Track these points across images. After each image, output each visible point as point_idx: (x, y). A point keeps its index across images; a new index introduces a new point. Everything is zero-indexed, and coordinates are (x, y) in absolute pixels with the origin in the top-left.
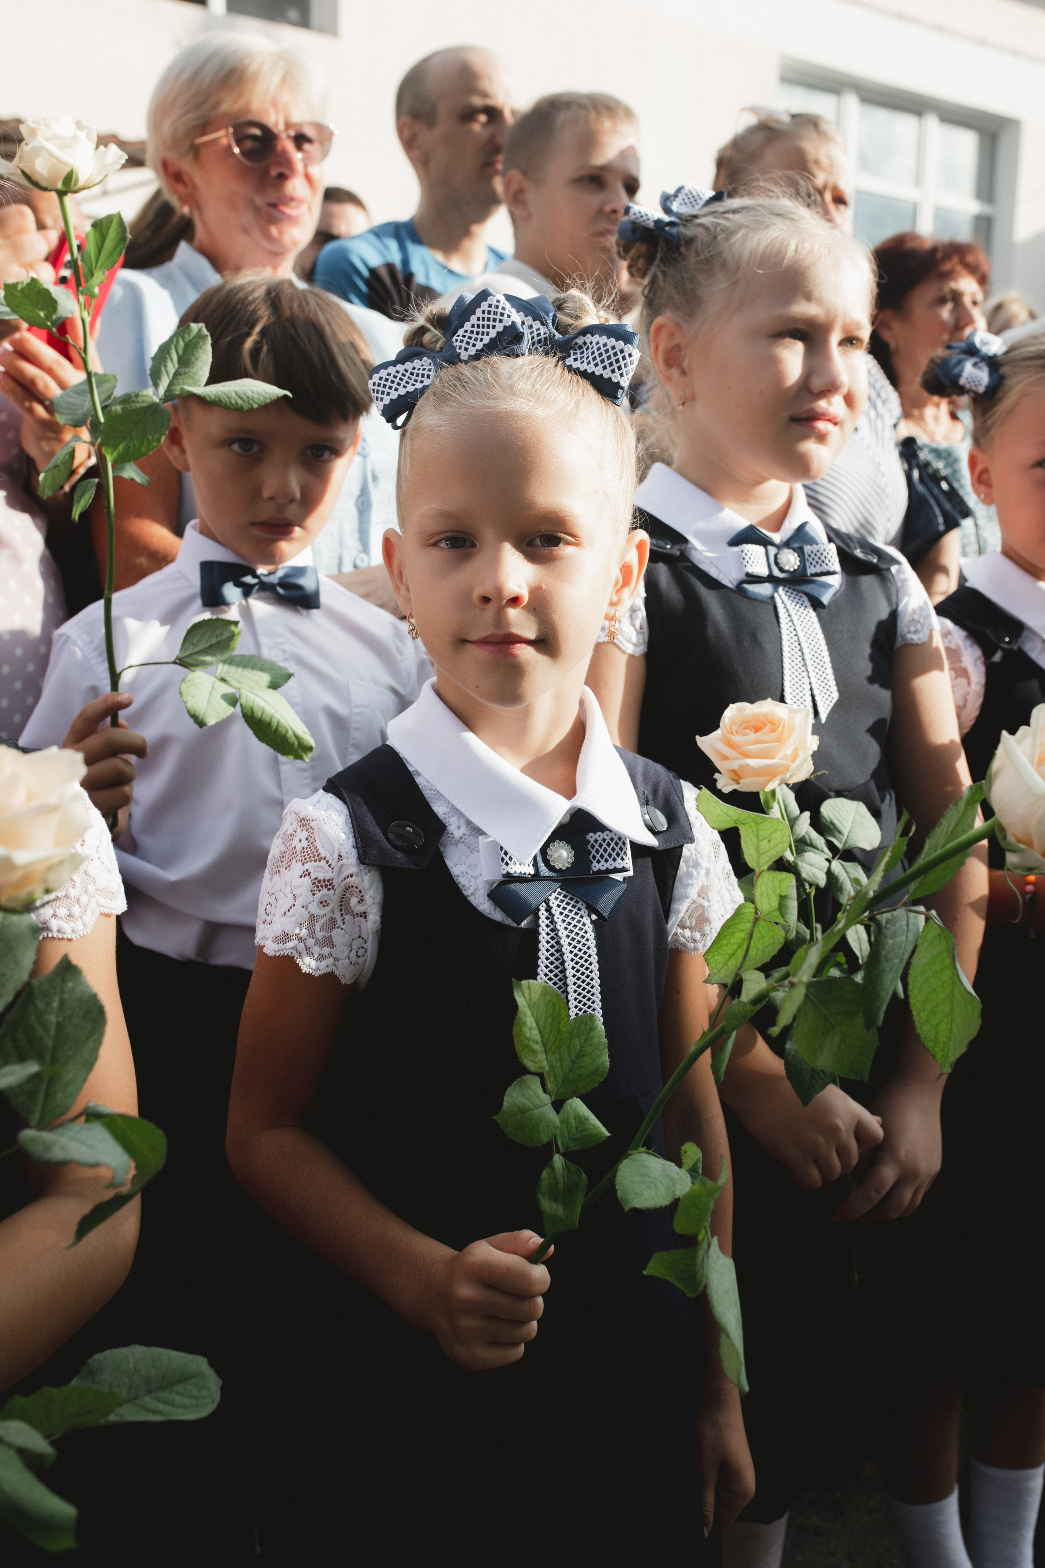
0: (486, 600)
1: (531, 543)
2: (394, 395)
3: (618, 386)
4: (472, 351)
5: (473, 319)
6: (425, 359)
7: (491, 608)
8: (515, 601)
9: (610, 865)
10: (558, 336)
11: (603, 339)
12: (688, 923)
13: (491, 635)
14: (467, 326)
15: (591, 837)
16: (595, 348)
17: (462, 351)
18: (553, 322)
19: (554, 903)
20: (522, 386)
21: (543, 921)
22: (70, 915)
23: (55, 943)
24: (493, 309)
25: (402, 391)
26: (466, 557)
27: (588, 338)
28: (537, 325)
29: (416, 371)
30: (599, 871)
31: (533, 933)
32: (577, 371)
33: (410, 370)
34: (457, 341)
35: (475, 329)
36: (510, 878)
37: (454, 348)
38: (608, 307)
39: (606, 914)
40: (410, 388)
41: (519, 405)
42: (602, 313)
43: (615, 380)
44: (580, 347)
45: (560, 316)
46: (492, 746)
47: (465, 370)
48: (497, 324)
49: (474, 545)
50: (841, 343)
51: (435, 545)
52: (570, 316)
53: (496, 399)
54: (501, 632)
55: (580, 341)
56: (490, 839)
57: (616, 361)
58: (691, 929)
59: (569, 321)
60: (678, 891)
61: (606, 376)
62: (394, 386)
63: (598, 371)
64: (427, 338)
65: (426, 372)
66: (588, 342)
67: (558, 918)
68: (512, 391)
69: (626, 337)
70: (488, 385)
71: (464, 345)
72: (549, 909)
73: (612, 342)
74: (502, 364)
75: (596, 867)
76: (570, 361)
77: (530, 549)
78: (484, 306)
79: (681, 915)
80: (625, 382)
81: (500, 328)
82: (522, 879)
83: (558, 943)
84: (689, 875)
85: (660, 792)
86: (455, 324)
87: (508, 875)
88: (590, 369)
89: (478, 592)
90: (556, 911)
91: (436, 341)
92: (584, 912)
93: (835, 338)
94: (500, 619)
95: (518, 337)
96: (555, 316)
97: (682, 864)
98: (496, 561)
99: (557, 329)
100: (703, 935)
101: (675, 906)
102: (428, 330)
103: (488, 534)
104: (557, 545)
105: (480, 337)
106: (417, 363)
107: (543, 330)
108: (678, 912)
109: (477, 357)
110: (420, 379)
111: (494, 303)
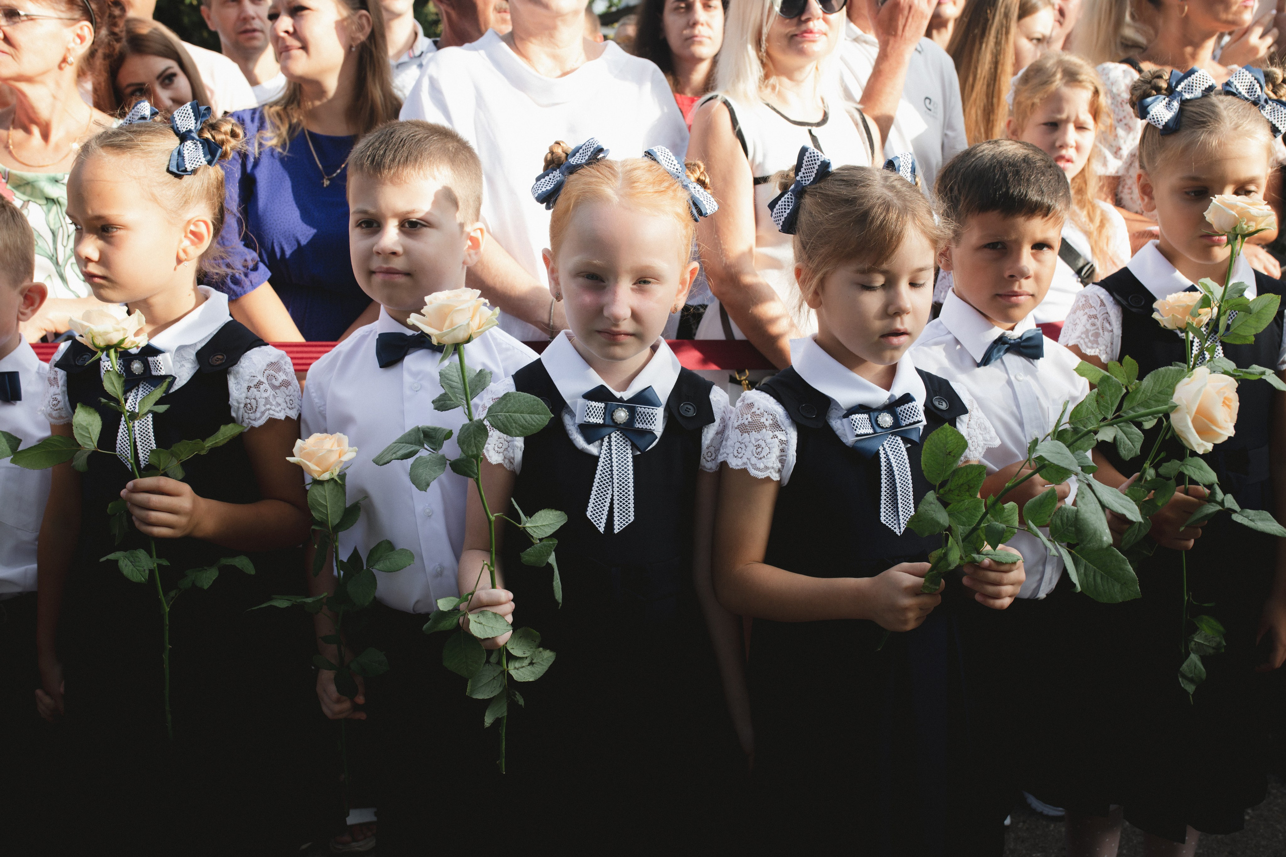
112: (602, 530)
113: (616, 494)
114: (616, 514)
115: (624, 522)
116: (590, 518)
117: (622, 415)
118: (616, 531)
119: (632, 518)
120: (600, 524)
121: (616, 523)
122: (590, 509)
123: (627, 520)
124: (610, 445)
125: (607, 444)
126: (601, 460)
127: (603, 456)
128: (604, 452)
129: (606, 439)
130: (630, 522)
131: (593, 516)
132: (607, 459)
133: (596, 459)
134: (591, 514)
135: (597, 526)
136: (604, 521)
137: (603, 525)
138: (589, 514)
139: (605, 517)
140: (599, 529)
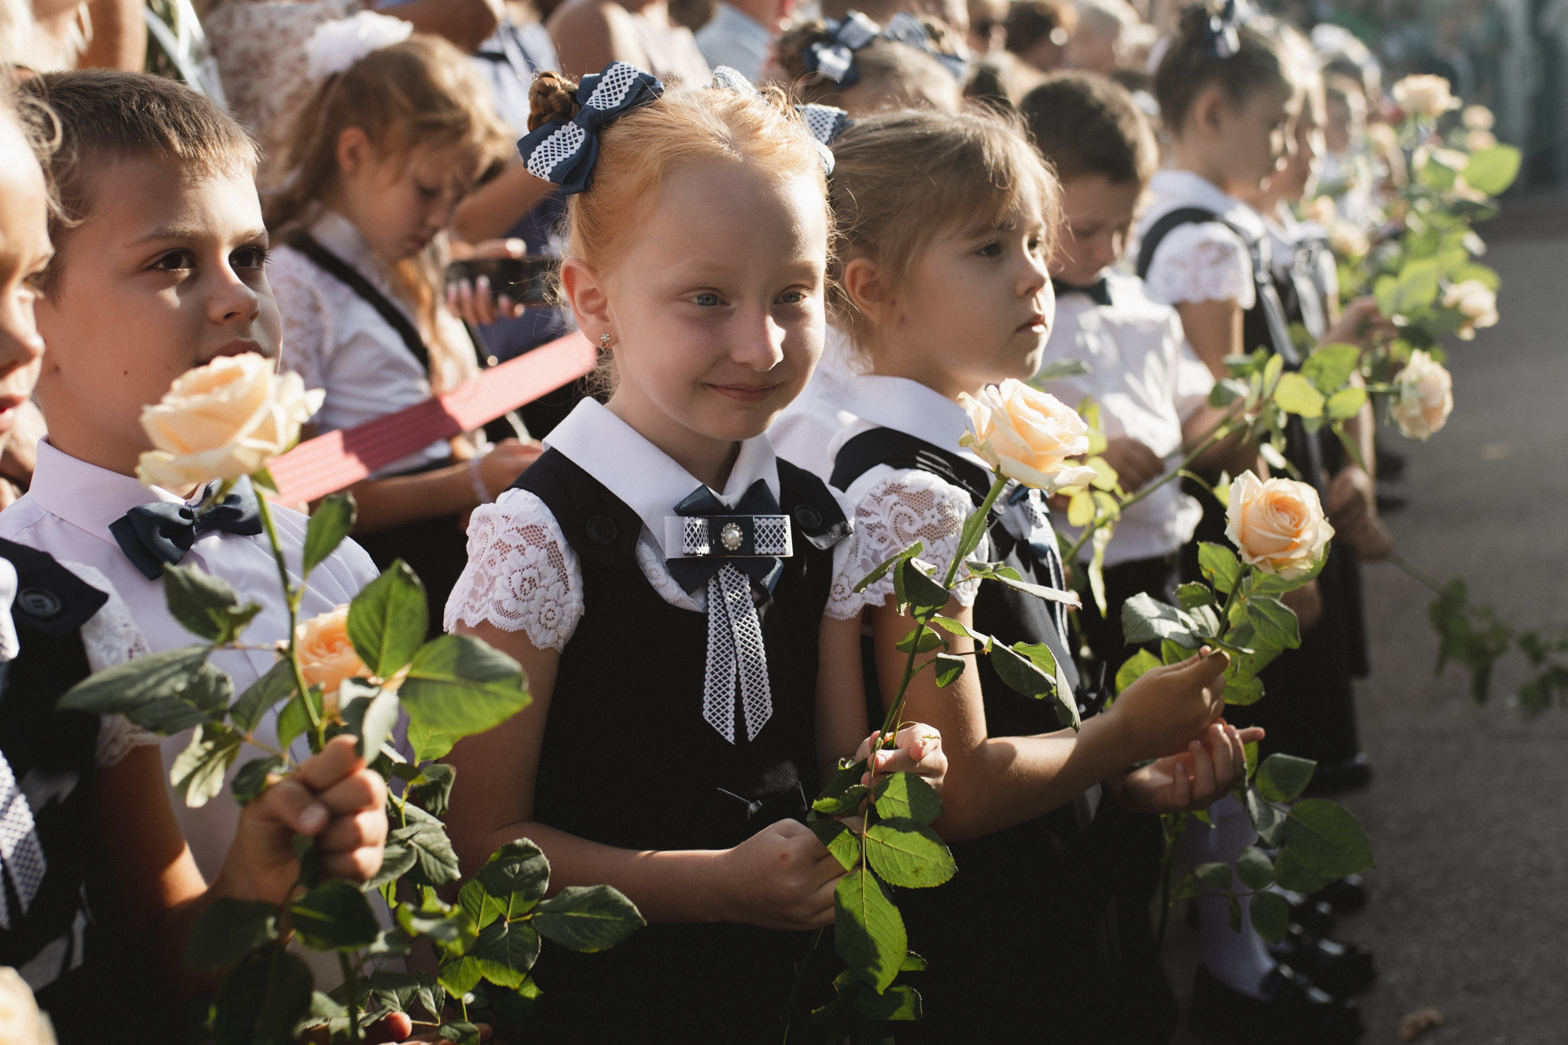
112: (730, 738)
113: (742, 665)
114: (746, 708)
115: (760, 720)
116: (710, 721)
117: (733, 535)
118: (751, 737)
119: (770, 711)
120: (727, 730)
121: (749, 723)
122: (706, 706)
123: (763, 716)
124: (720, 590)
125: (714, 589)
126: (712, 618)
127: (712, 611)
128: (712, 603)
129: (712, 582)
130: (768, 718)
131: (714, 718)
132: (720, 615)
133: (703, 617)
134: (710, 714)
135: (722, 733)
136: (731, 723)
137: (731, 730)
138: (706, 714)
139: (731, 715)
140: (727, 738)
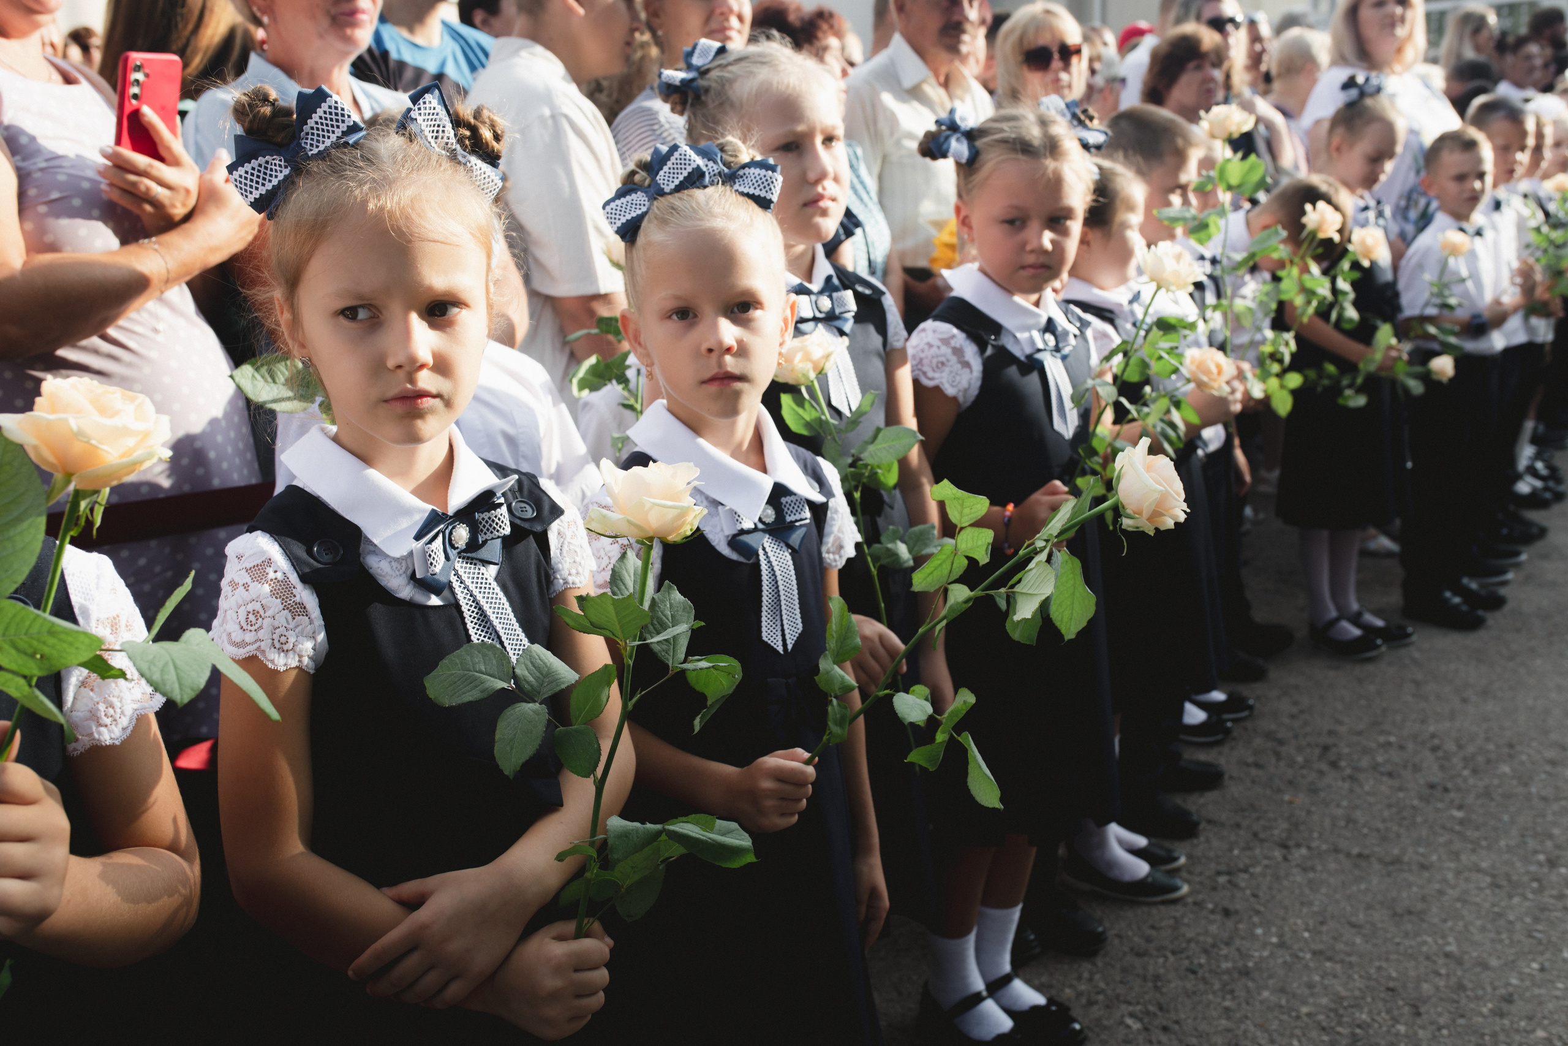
0: (710, 351)
1: (732, 312)
2: (624, 220)
3: (771, 201)
4: (672, 186)
5: (669, 164)
6: (639, 193)
7: (714, 355)
8: (729, 350)
9: (798, 517)
10: (726, 170)
11: (757, 171)
12: (831, 550)
13: (717, 373)
14: (666, 168)
15: (784, 500)
16: (753, 177)
17: (665, 187)
18: (721, 160)
19: (766, 545)
20: (717, 210)
21: (762, 557)
22: (577, 573)
23: (571, 591)
24: (683, 157)
25: (629, 217)
26: (692, 325)
27: (747, 170)
28: (711, 164)
29: (634, 202)
30: (791, 522)
31: (757, 565)
32: (743, 194)
33: (630, 202)
34: (661, 177)
35: (672, 171)
36: (743, 532)
37: (659, 185)
38: (753, 146)
39: (797, 547)
40: (634, 215)
41: (718, 223)
42: (751, 151)
43: (768, 198)
44: (742, 177)
45: (724, 156)
46: (715, 445)
47: (673, 199)
48: (687, 166)
49: (696, 316)
50: (824, 143)
51: (670, 317)
52: (732, 156)
53: (701, 220)
54: (722, 371)
55: (741, 172)
56: (728, 508)
57: (768, 185)
58: (834, 553)
59: (732, 159)
60: (827, 529)
61: (762, 196)
62: (622, 213)
63: (757, 192)
64: (637, 178)
65: (642, 203)
66: (747, 173)
67: (770, 554)
68: (711, 214)
69: (773, 169)
70: (694, 211)
71: (666, 182)
72: (764, 549)
73: (763, 172)
74: (698, 194)
75: (789, 519)
76: (736, 187)
77: (733, 315)
78: (676, 155)
79: (830, 545)
80: (775, 199)
81: (689, 169)
82: (748, 532)
83: (773, 570)
84: (833, 519)
85: (809, 466)
86: (656, 168)
87: (742, 530)
88: (751, 191)
89: (705, 346)
90: (768, 549)
91: (645, 180)
92: (784, 548)
93: (818, 140)
94: (720, 363)
95: (702, 175)
96: (721, 157)
97: (829, 512)
98: (715, 327)
99: (724, 165)
100: (841, 557)
101: (825, 539)
102: (637, 173)
103: (707, 309)
104: (748, 311)
105: (676, 176)
106: (634, 196)
107: (715, 167)
108: (828, 543)
109: (679, 188)
110: (638, 207)
111: (683, 153)
